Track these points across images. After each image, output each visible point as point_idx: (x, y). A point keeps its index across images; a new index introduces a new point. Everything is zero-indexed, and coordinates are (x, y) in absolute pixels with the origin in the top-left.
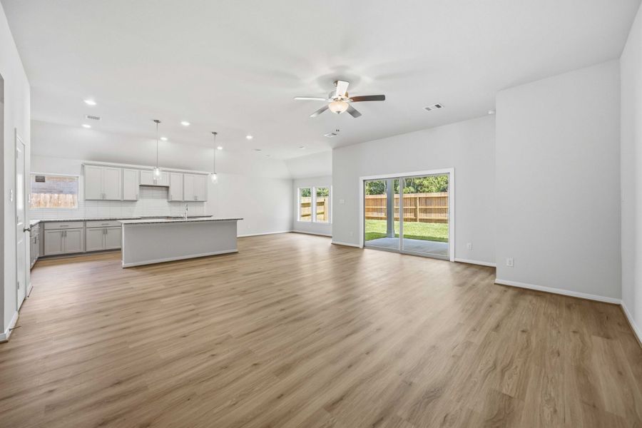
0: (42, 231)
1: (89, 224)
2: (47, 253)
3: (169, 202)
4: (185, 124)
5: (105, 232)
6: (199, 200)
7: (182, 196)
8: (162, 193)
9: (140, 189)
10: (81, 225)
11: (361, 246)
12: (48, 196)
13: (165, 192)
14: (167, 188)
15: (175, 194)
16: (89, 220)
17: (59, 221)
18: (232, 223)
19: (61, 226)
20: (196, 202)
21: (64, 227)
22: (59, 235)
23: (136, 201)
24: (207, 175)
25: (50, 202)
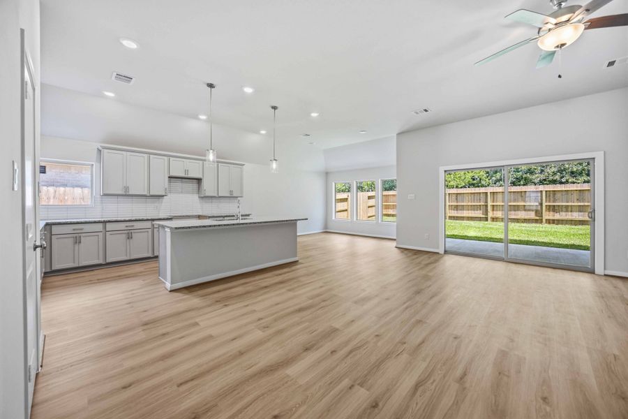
0: (48, 236)
1: (109, 226)
2: (56, 266)
3: (199, 197)
4: (248, 90)
5: (129, 237)
6: (234, 195)
7: (216, 192)
8: (193, 186)
9: (170, 182)
10: (100, 227)
11: (442, 252)
12: (51, 189)
13: (195, 186)
14: (199, 180)
15: (208, 187)
16: (109, 222)
17: (71, 223)
18: (292, 224)
19: (74, 230)
20: (231, 197)
21: (77, 230)
22: (71, 241)
23: (163, 196)
24: (244, 165)
25: (54, 197)
